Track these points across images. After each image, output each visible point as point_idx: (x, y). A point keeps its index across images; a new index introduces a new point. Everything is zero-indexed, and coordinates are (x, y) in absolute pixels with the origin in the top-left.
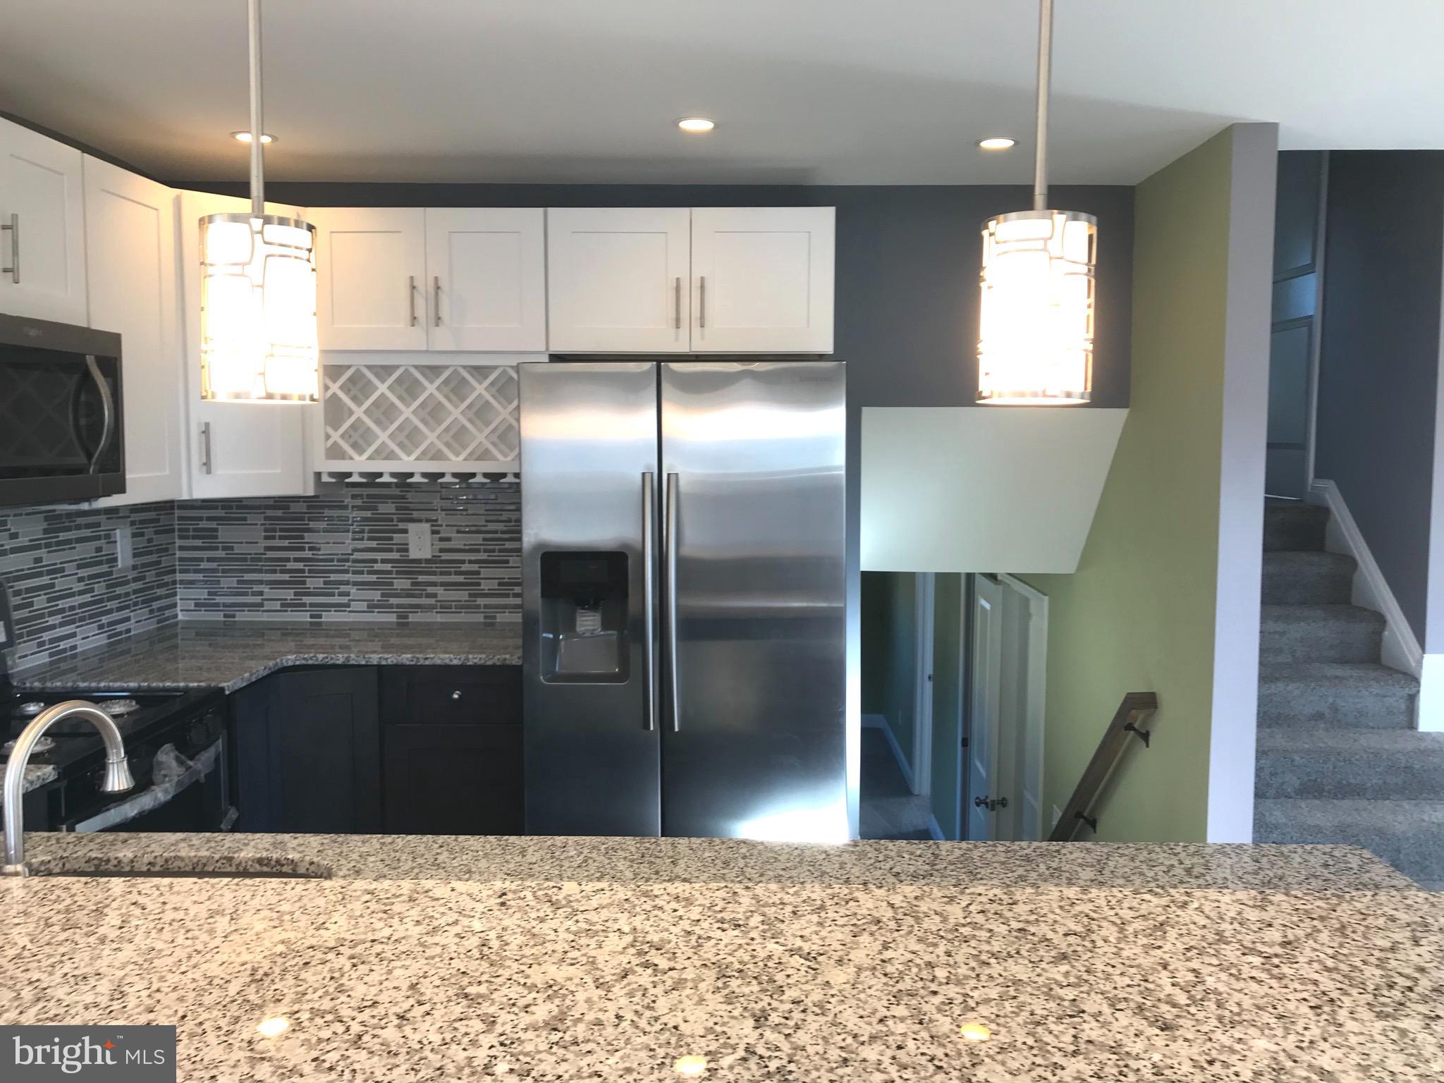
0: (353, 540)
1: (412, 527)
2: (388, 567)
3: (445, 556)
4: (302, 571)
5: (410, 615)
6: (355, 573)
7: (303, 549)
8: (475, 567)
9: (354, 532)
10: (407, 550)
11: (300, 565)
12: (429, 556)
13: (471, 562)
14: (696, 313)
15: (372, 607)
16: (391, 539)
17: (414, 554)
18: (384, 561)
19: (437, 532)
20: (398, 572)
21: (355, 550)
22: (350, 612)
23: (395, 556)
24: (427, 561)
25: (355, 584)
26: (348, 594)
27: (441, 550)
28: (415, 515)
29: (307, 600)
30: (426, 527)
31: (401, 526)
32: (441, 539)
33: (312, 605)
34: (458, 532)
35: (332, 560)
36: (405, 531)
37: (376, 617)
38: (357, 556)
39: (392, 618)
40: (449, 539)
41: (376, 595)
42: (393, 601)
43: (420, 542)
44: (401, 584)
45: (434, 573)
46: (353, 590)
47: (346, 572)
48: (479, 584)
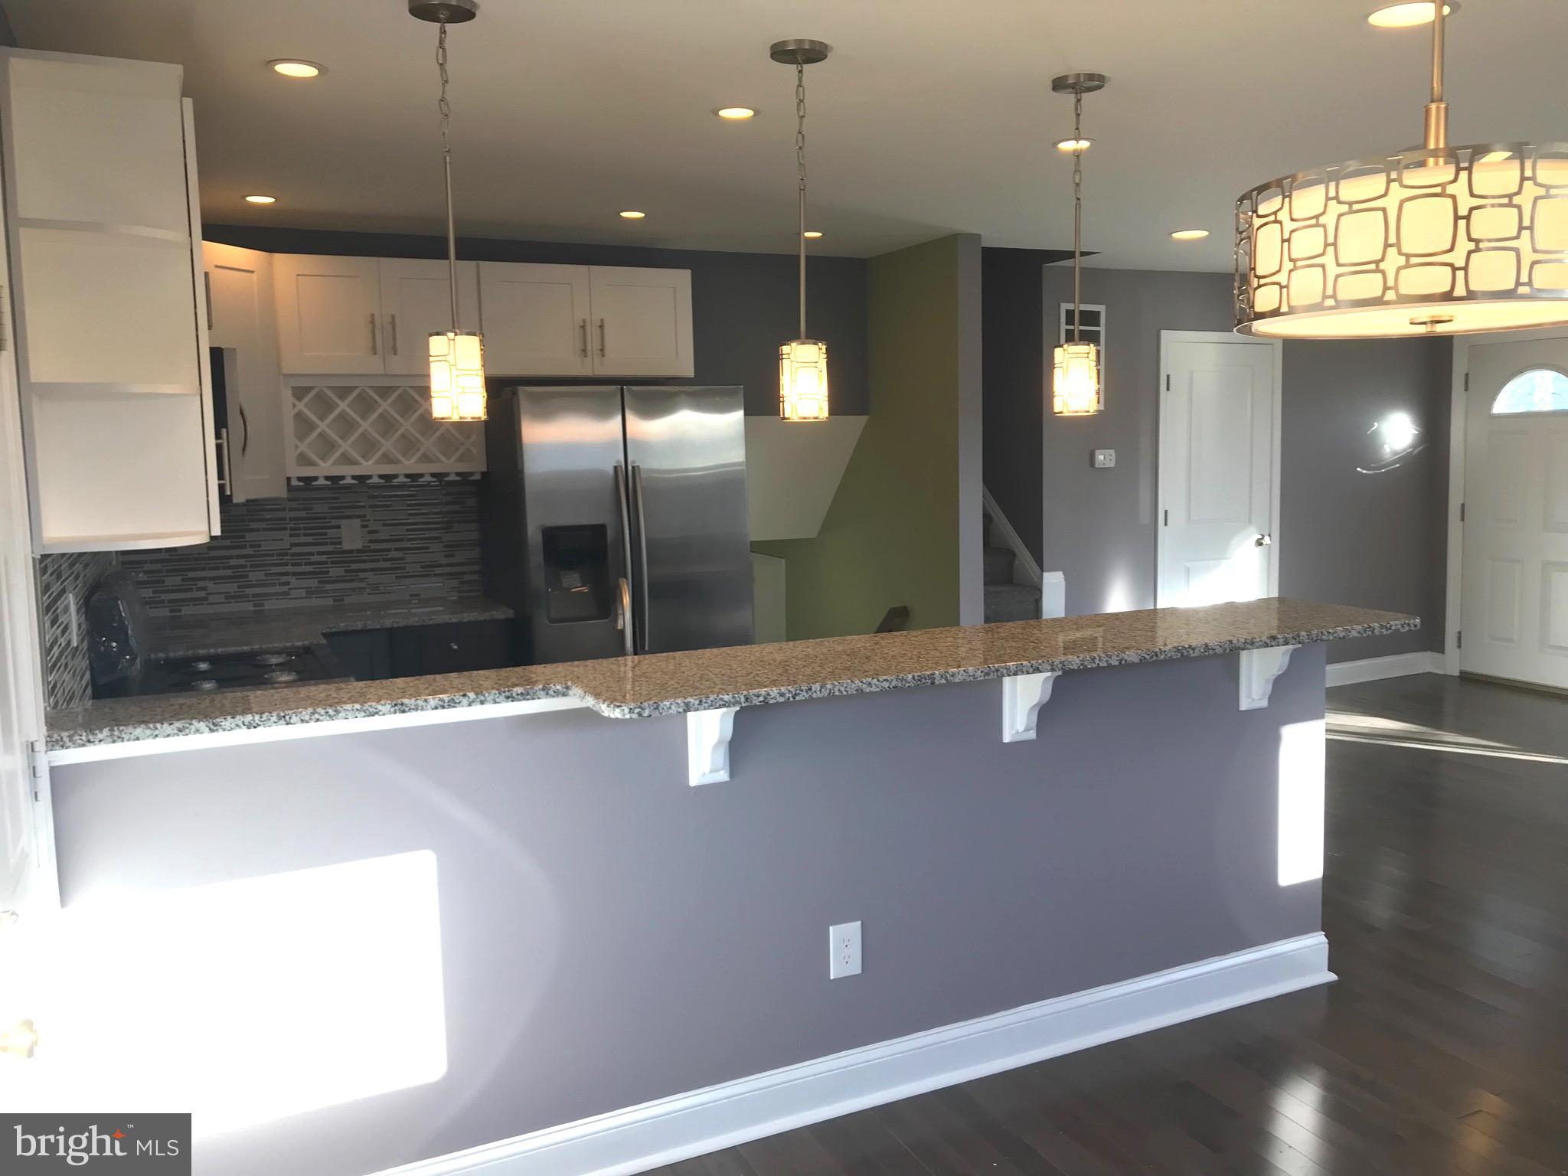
0: (291, 536)
1: (343, 523)
2: (323, 558)
3: (374, 546)
4: (245, 566)
5: (345, 598)
6: (293, 565)
7: (244, 547)
8: (399, 554)
9: (291, 529)
10: (340, 543)
11: (242, 562)
12: (360, 547)
13: (396, 549)
14: (597, 346)
15: (310, 592)
16: (325, 534)
17: (346, 546)
18: (320, 553)
19: (366, 526)
20: (332, 563)
21: (293, 545)
22: (291, 599)
23: (330, 548)
24: (358, 551)
25: (294, 574)
26: (288, 583)
27: (371, 541)
28: (347, 512)
29: (248, 591)
30: (357, 522)
31: (334, 522)
32: (370, 532)
33: (254, 595)
34: (384, 525)
35: (273, 555)
36: (339, 527)
37: (315, 602)
38: (295, 550)
39: (330, 602)
40: (376, 532)
41: (313, 583)
42: (329, 587)
43: (351, 535)
44: (336, 572)
45: (364, 561)
46: (293, 580)
47: (286, 564)
48: (404, 568)
